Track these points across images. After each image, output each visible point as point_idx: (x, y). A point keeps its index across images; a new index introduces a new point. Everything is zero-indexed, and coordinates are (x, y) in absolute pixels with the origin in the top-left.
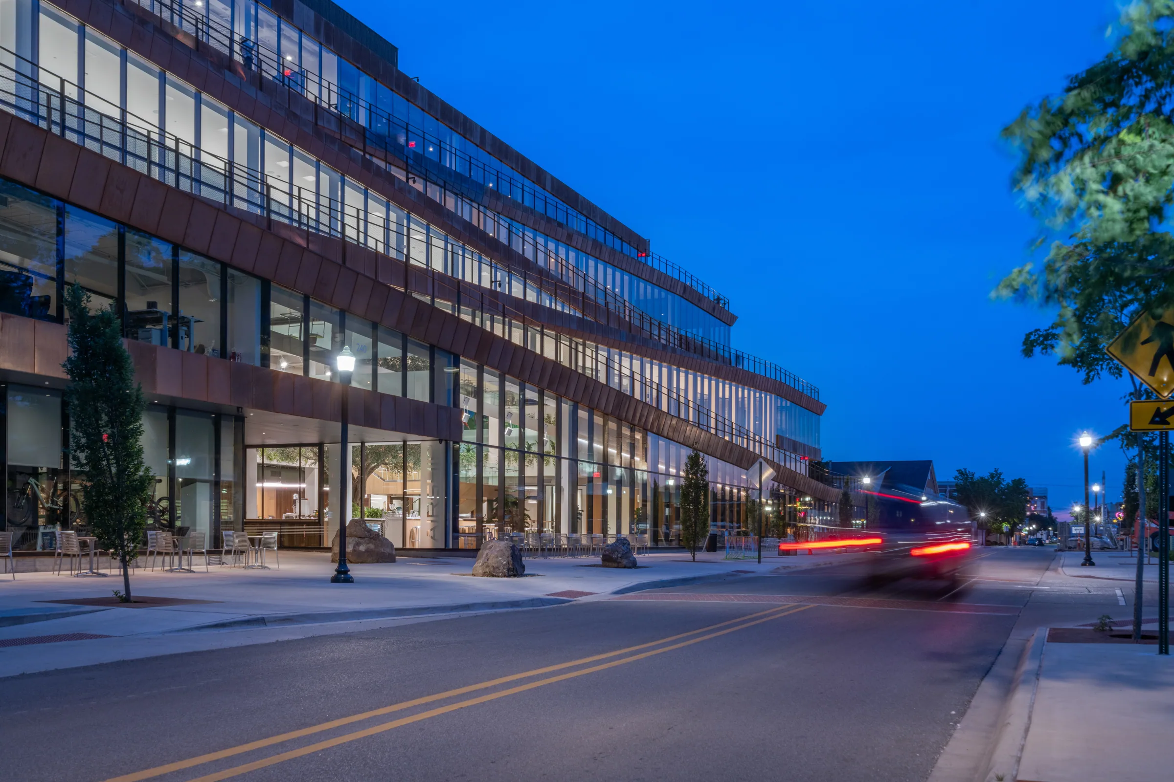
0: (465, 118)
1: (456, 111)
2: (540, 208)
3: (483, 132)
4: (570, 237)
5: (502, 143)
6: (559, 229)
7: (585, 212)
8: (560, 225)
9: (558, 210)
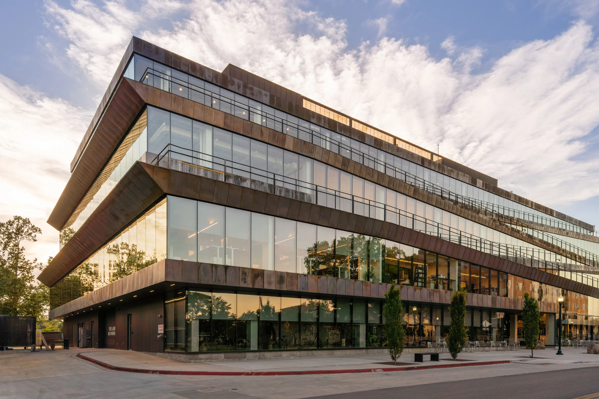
0: (526, 199)
1: (523, 198)
2: (556, 226)
3: (532, 202)
4: (567, 233)
5: (538, 204)
6: (564, 231)
7: (568, 221)
8: (564, 230)
9: (563, 225)
